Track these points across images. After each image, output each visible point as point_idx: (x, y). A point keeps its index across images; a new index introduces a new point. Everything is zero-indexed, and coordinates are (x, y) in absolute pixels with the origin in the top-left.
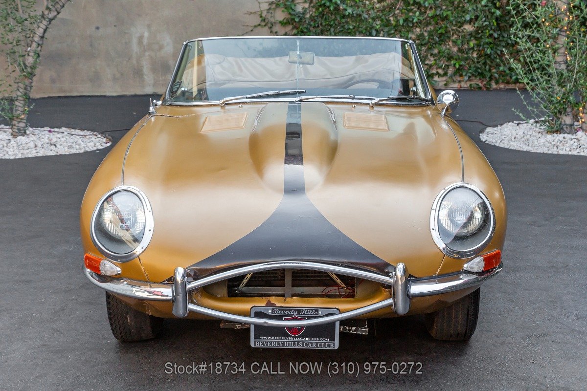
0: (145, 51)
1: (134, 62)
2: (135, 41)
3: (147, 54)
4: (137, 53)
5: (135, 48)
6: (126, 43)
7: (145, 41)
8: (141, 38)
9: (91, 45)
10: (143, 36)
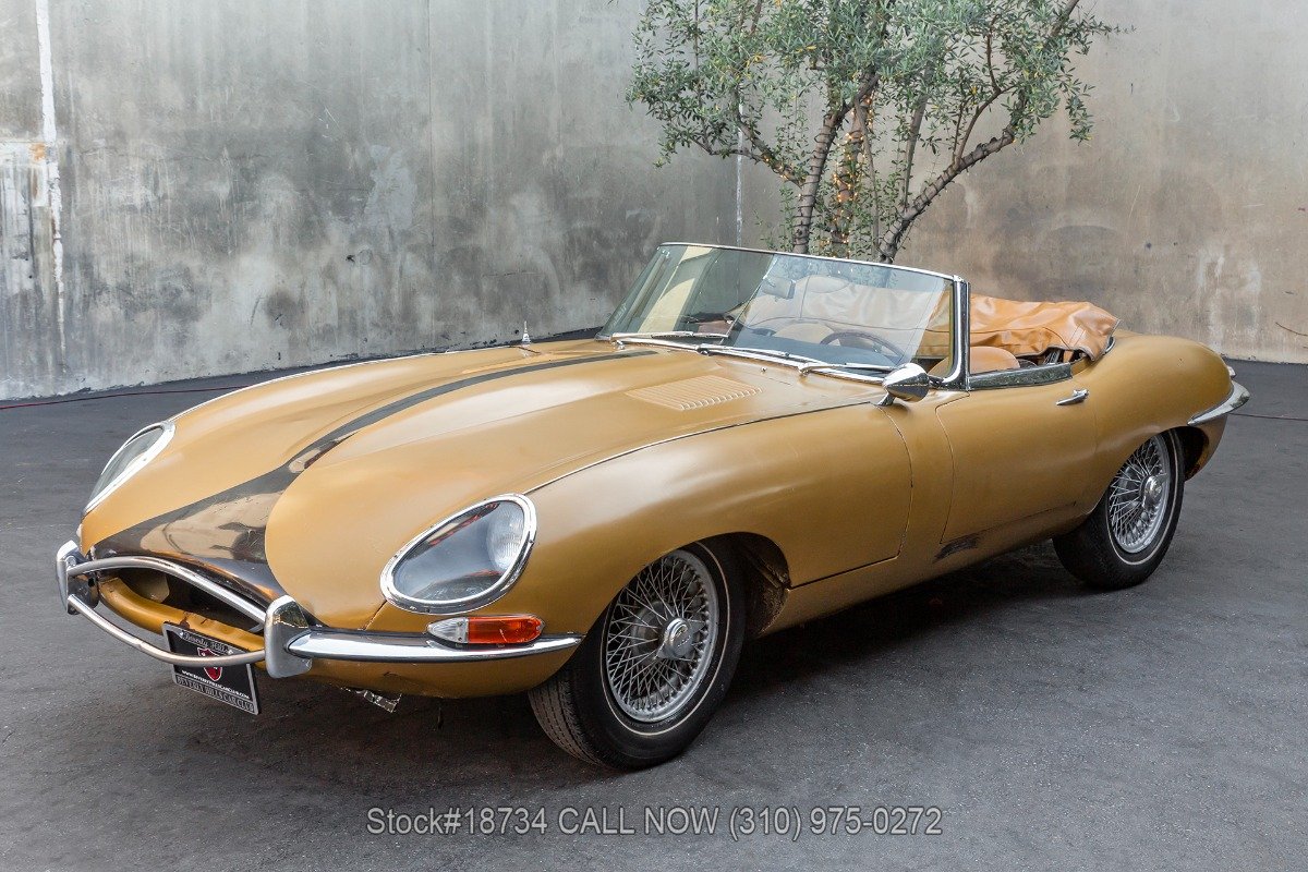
0: (1216, 287)
1: (1197, 302)
2: (1202, 269)
3: (1218, 291)
4: (1202, 289)
5: (1201, 280)
6: (1188, 271)
7: (1218, 272)
8: (1212, 266)
9: (1136, 271)
10: (1216, 264)
